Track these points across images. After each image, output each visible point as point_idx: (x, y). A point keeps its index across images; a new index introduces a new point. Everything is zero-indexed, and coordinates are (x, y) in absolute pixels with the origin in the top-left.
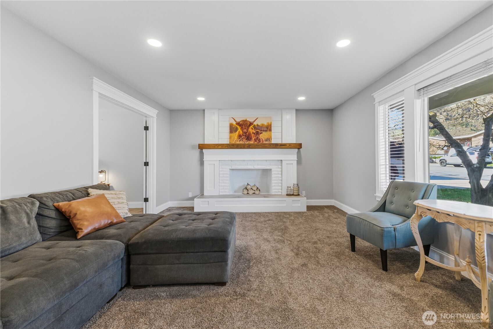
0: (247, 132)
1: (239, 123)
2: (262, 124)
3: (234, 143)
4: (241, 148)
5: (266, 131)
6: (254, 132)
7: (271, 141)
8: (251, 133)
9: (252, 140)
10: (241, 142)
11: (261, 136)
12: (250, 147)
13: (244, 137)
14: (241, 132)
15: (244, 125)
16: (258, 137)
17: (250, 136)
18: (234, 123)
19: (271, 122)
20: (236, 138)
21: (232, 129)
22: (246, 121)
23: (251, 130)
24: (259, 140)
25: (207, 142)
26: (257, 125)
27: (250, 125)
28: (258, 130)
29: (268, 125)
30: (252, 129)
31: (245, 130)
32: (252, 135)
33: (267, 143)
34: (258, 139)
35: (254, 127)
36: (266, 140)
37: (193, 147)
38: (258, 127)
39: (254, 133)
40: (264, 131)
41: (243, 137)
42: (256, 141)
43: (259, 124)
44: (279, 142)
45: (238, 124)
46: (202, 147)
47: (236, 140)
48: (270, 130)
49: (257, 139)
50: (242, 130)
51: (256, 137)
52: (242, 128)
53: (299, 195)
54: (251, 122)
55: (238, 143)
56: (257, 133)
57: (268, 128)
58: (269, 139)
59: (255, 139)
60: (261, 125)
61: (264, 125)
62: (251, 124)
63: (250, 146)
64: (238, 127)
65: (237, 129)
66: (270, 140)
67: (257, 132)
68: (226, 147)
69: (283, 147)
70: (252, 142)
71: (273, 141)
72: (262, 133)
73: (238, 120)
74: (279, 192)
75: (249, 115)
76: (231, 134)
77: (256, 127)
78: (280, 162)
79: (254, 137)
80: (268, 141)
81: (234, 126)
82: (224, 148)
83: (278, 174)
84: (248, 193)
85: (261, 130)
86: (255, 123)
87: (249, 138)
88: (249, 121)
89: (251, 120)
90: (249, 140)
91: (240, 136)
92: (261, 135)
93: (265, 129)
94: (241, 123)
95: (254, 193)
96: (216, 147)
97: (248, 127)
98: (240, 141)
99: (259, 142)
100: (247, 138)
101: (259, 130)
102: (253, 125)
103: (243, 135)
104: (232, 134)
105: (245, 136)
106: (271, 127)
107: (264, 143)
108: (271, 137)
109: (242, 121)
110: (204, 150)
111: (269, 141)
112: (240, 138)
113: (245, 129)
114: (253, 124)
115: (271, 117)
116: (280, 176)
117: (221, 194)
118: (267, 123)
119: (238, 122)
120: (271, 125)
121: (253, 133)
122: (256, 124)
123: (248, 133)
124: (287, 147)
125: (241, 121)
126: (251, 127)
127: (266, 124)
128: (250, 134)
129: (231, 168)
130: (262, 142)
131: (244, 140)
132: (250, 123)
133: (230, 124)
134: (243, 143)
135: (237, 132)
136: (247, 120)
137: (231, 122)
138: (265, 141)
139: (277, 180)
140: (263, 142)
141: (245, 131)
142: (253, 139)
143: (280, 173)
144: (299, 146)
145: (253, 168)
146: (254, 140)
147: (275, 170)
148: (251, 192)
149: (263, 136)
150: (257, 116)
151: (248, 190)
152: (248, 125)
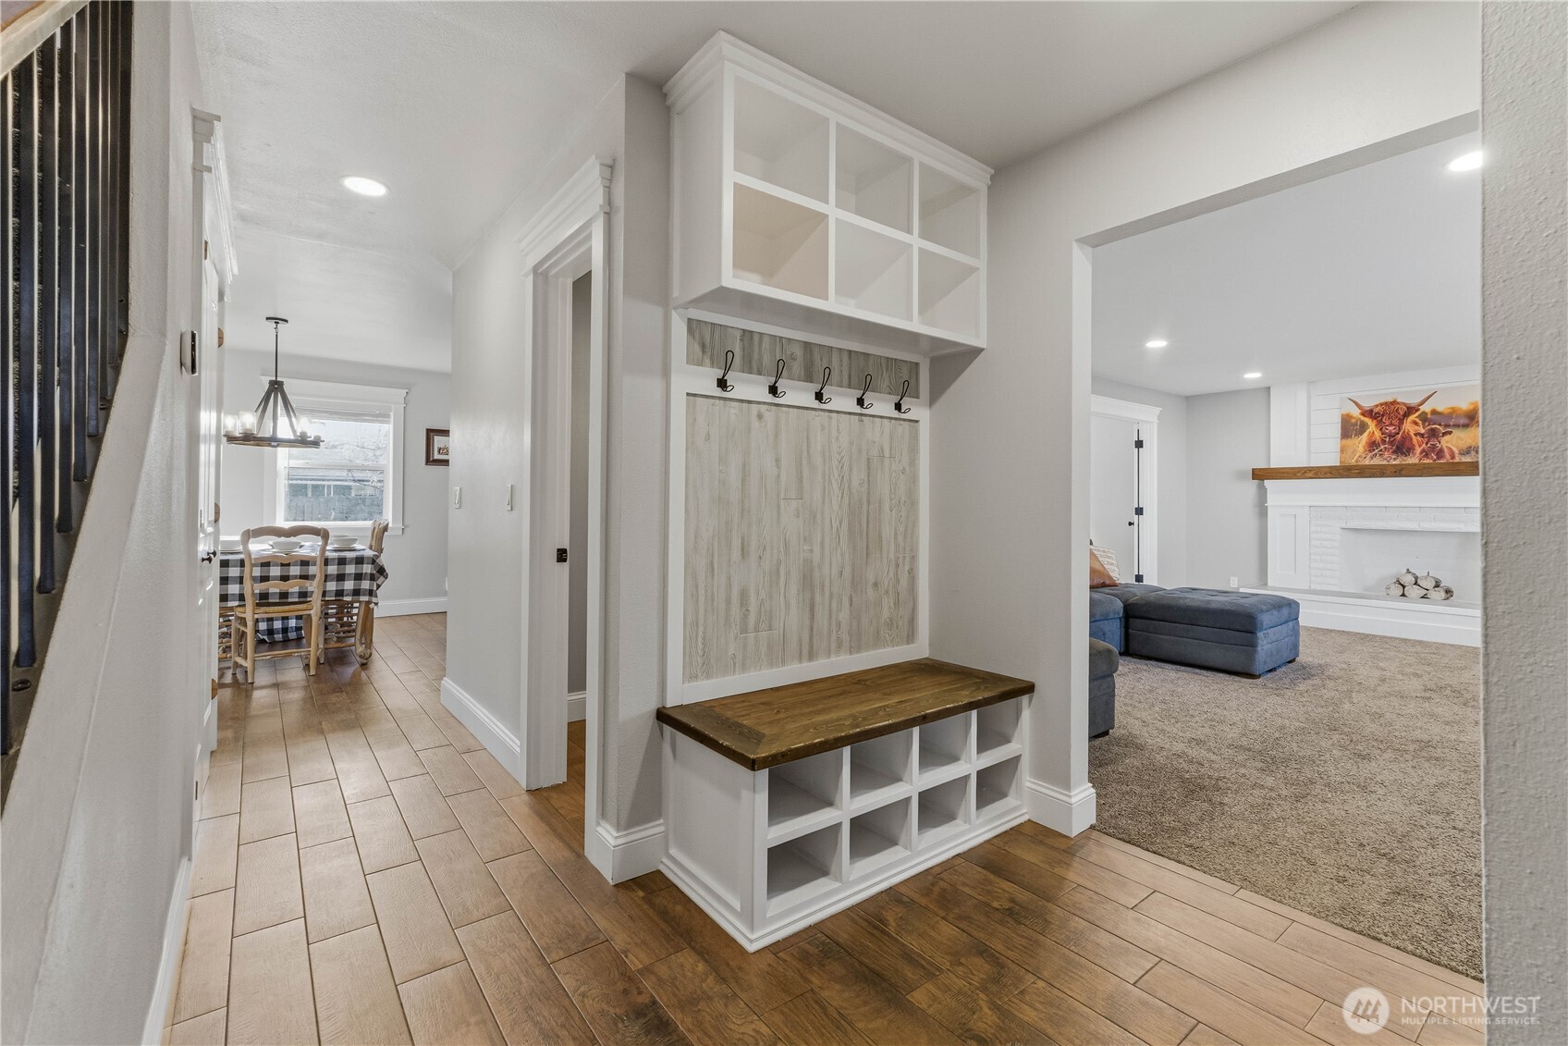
0: (1398, 434)
1: (1372, 411)
2: (1452, 408)
3: (1353, 462)
4: (1372, 476)
5: (1466, 426)
6: (1423, 431)
8: (1412, 434)
9: (1414, 454)
10: (1377, 461)
11: (1447, 442)
12: (1405, 473)
13: (1385, 448)
14: (1378, 434)
15: (1389, 414)
16: (1434, 447)
17: (1407, 443)
18: (1356, 412)
20: (1361, 449)
21: (1349, 429)
22: (1394, 403)
23: (1411, 427)
24: (1440, 453)
25: (1275, 464)
26: (1434, 412)
27: (1406, 415)
28: (1437, 426)
30: (1415, 423)
31: (1391, 428)
32: (1414, 440)
34: (1432, 450)
35: (1424, 418)
36: (1466, 453)
37: (1240, 475)
38: (1434, 417)
39: (1422, 435)
40: (1457, 426)
41: (1382, 447)
42: (1427, 454)
43: (1440, 409)
45: (1369, 413)
46: (1260, 475)
47: (1359, 457)
49: (1433, 452)
50: (1381, 430)
51: (1427, 444)
52: (1380, 424)
54: (1412, 405)
55: (1367, 462)
56: (1433, 434)
59: (1423, 451)
60: (1446, 411)
61: (1458, 409)
62: (1411, 410)
63: (1403, 470)
64: (1367, 420)
65: (1363, 427)
67: (1433, 430)
68: (1329, 475)
70: (1412, 460)
72: (1450, 433)
73: (1367, 404)
75: (1404, 390)
76: (1345, 441)
77: (1429, 416)
79: (1420, 446)
80: (1473, 453)
81: (1353, 421)
84: (1403, 595)
86: (1426, 408)
87: (1402, 447)
88: (1404, 404)
89: (1413, 401)
90: (1403, 454)
91: (1372, 445)
92: (1447, 438)
93: (1462, 421)
94: (1376, 410)
95: (1425, 597)
96: (1299, 475)
97: (1401, 422)
98: (1372, 458)
99: (1439, 458)
100: (1397, 447)
101: (1440, 425)
102: (1417, 414)
103: (1384, 442)
104: (1349, 442)
105: (1391, 443)
107: (1457, 460)
109: (1382, 404)
110: (1267, 482)
112: (1374, 450)
113: (1391, 424)
114: (1418, 410)
117: (1313, 587)
118: (1472, 404)
119: (1368, 409)
121: (1416, 435)
123: (1400, 436)
125: (1377, 406)
126: (1412, 417)
127: (1464, 407)
128: (1407, 438)
129: (1344, 526)
130: (1448, 456)
131: (1387, 455)
132: (1408, 408)
133: (1342, 415)
134: (1385, 462)
135: (1366, 434)
136: (1398, 401)
137: (1345, 412)
138: (1462, 454)
140: (1453, 457)
141: (1390, 431)
142: (1418, 450)
145: (1417, 528)
146: (1421, 453)
148: (1414, 592)
149: (1454, 442)
150: (1435, 387)
151: (1404, 587)
152: (1402, 413)
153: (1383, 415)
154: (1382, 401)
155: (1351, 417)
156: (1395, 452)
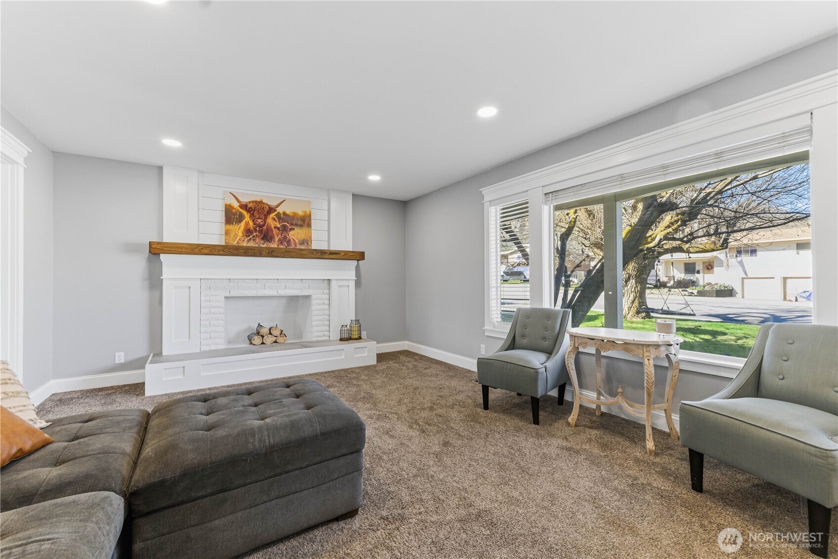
0: (264, 225)
1: (246, 206)
2: (294, 213)
3: (235, 243)
4: (254, 255)
5: (301, 226)
6: (279, 226)
7: (311, 246)
8: (273, 227)
9: (275, 241)
10: (251, 244)
11: (292, 235)
12: (273, 254)
13: (257, 235)
14: (251, 223)
15: (258, 210)
16: (285, 238)
17: (270, 234)
18: (236, 205)
19: (311, 212)
20: (240, 234)
21: (231, 217)
22: (261, 202)
23: (271, 222)
24: (289, 242)
25: (167, 238)
26: (284, 213)
27: (269, 213)
28: (287, 224)
29: (305, 215)
30: (274, 219)
31: (260, 221)
32: (274, 232)
33: (302, 247)
34: (285, 240)
35: (278, 215)
36: (302, 243)
37: (130, 248)
38: (285, 217)
39: (278, 229)
40: (297, 225)
41: (255, 234)
42: (282, 242)
43: (288, 212)
44: (324, 247)
45: (244, 206)
47: (239, 240)
48: (309, 225)
50: (253, 221)
51: (281, 235)
52: (252, 216)
53: (360, 338)
54: (272, 207)
55: (245, 244)
56: (284, 229)
57: (305, 221)
58: (306, 241)
59: (279, 240)
60: (291, 214)
61: (298, 214)
62: (271, 210)
63: (272, 252)
64: (244, 212)
65: (241, 218)
66: (310, 243)
67: (284, 226)
68: (221, 252)
69: (334, 256)
70: (274, 245)
71: (315, 246)
72: (294, 229)
73: (245, 200)
74: (324, 336)
75: (268, 194)
76: (228, 227)
77: (282, 216)
78: (327, 282)
79: (278, 236)
80: (306, 244)
81: (234, 211)
82: (215, 253)
83: (324, 304)
84: (263, 343)
85: (292, 224)
86: (280, 210)
87: (267, 236)
88: (268, 205)
89: (273, 203)
90: (268, 240)
91: (248, 232)
92: (292, 232)
93: (300, 222)
94: (250, 205)
95: (276, 342)
96: (196, 250)
97: (266, 216)
98: (248, 241)
99: (289, 245)
100: (264, 235)
101: (288, 223)
102: (275, 213)
103: (255, 230)
104: (231, 227)
105: (260, 232)
106: (310, 220)
107: (298, 247)
108: (311, 237)
109: (253, 202)
110: (161, 256)
111: (308, 244)
112: (249, 236)
113: (260, 218)
114: (275, 211)
115: (309, 202)
116: (327, 307)
117: (204, 348)
118: (304, 212)
119: (244, 203)
120: (310, 216)
121: (275, 228)
122: (281, 212)
123: (265, 227)
124: (341, 258)
125: (250, 202)
126: (273, 215)
127: (300, 213)
128: (269, 229)
129: (228, 295)
130: (293, 245)
131: (257, 240)
132: (270, 208)
133: (226, 205)
134: (257, 245)
135: (243, 223)
136: (264, 201)
137: (228, 203)
139: (321, 315)
140: (296, 246)
141: (259, 223)
142: (277, 239)
143: (327, 302)
144: (360, 256)
145: (276, 294)
146: (278, 241)
147: (318, 297)
148: (269, 340)
149: (296, 235)
150: (284, 197)
151: (263, 337)
152: (266, 211)
153: (254, 211)
154: (253, 199)
155: (233, 208)
156: (263, 239)
